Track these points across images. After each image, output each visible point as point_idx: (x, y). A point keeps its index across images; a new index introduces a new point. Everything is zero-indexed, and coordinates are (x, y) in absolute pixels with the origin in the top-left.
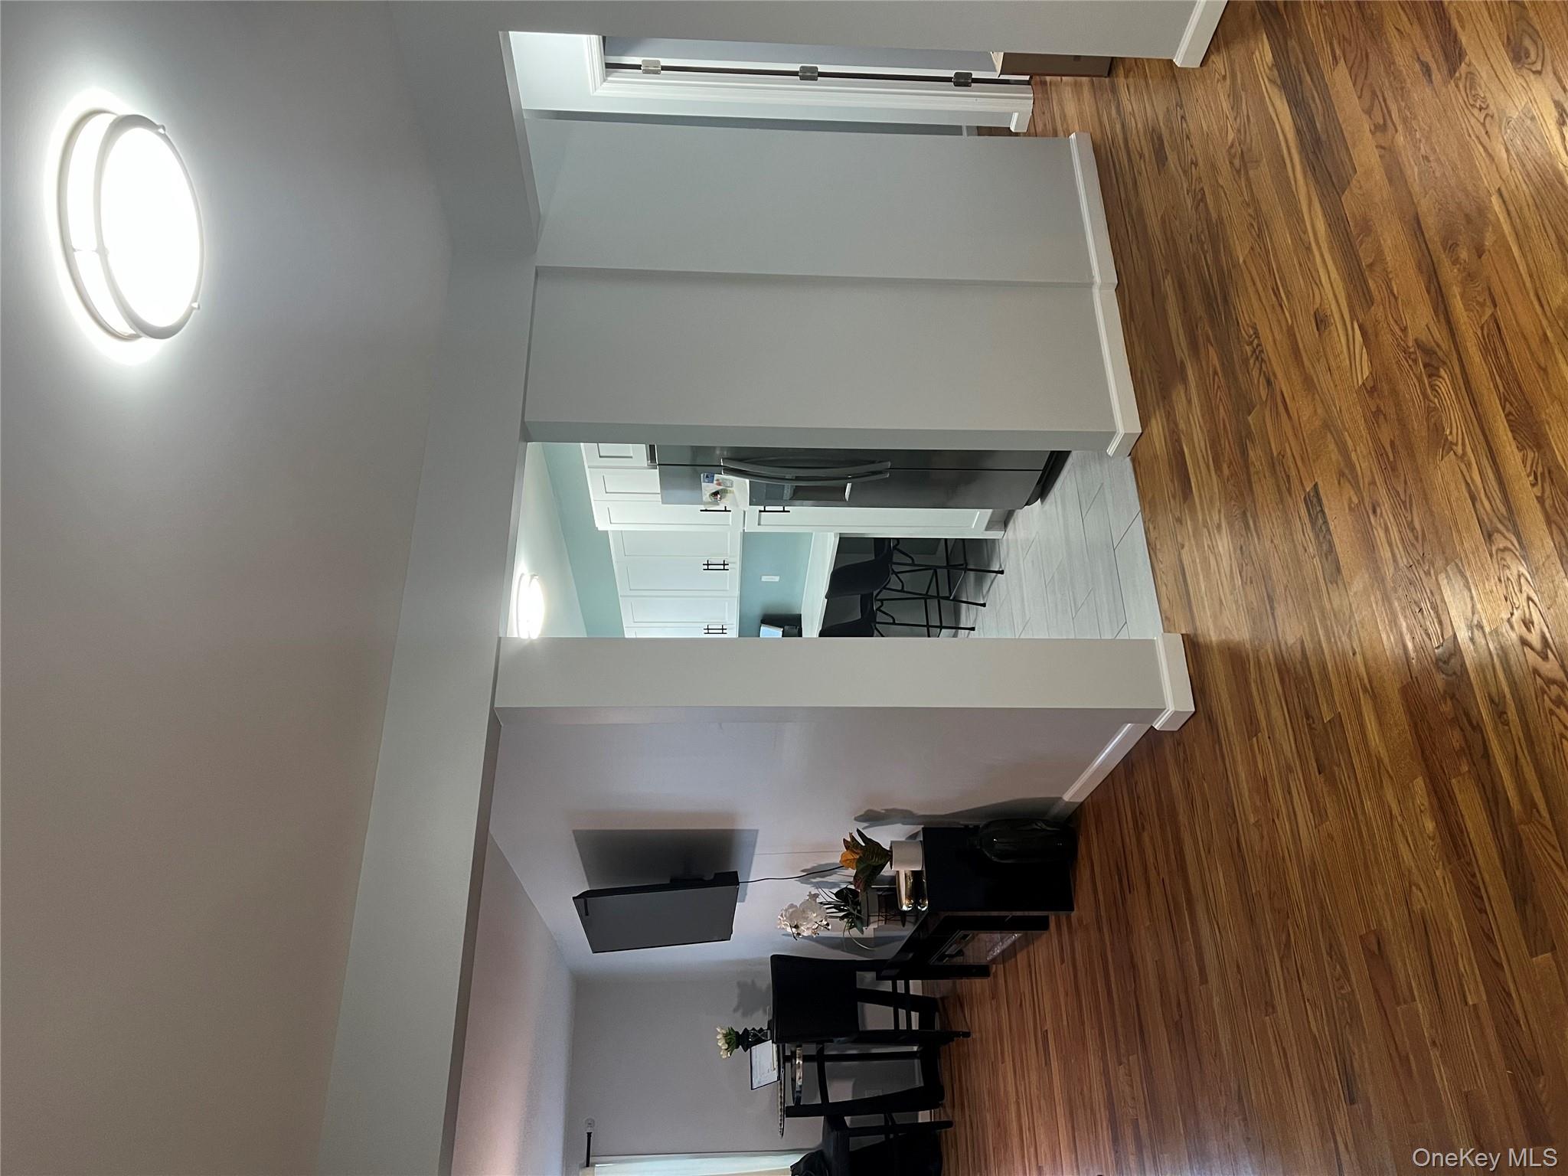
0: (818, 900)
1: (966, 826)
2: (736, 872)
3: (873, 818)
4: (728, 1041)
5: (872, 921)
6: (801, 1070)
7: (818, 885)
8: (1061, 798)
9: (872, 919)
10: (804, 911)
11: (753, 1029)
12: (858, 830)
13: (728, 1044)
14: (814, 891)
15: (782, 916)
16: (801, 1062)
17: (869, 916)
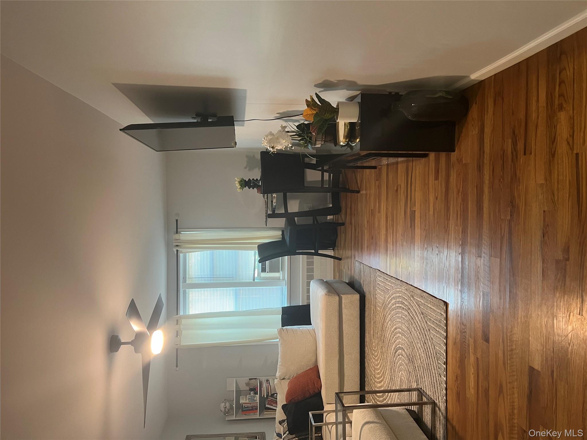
0: (286, 130)
1: (390, 93)
2: (233, 116)
3: (327, 85)
4: (241, 184)
5: (317, 144)
6: (275, 199)
7: (286, 121)
8: (469, 76)
9: (317, 142)
10: (277, 138)
11: (253, 179)
12: (316, 94)
13: (241, 185)
14: (284, 124)
15: (264, 139)
16: (276, 196)
17: (316, 141)
